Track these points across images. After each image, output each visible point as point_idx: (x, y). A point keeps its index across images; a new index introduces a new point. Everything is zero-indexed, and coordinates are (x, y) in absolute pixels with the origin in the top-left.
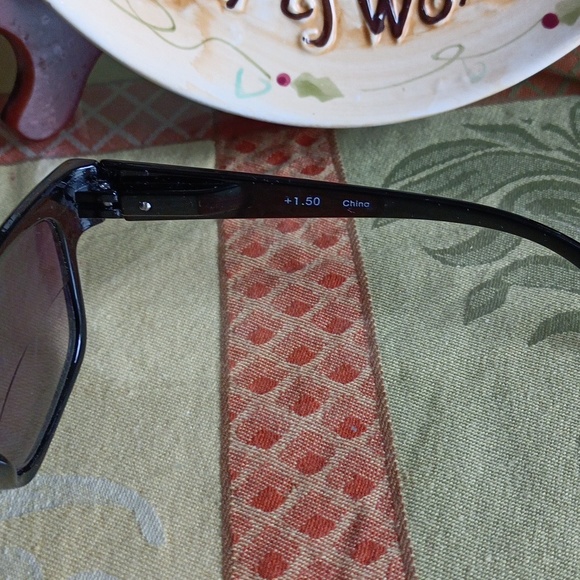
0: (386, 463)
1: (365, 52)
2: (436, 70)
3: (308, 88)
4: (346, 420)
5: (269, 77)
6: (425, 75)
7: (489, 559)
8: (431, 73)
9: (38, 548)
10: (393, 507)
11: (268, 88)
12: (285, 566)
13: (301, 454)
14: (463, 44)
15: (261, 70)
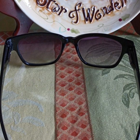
0: (86, 99)
1: (85, 25)
2: (98, 29)
3: (73, 31)
4: (78, 92)
5: (66, 29)
6: (96, 30)
7: (104, 116)
8: (97, 29)
9: (20, 112)
10: (87, 107)
11: (66, 31)
12: (66, 116)
13: (70, 97)
14: (104, 24)
15: (64, 27)
